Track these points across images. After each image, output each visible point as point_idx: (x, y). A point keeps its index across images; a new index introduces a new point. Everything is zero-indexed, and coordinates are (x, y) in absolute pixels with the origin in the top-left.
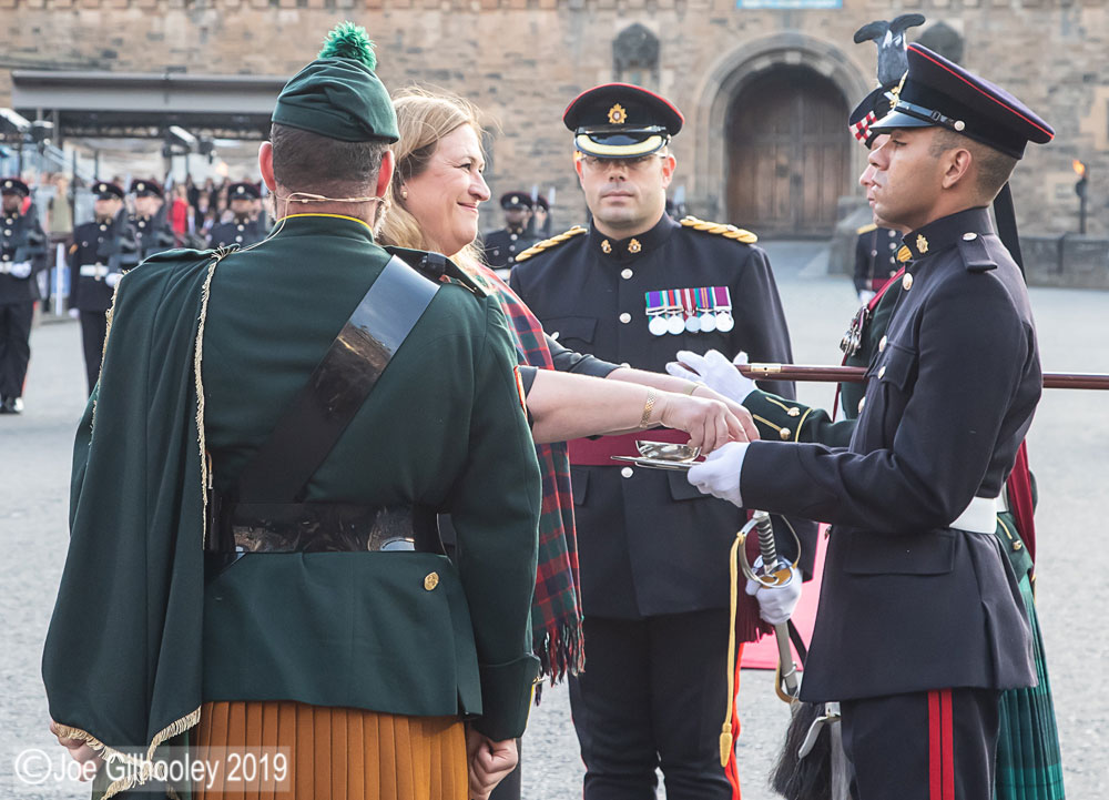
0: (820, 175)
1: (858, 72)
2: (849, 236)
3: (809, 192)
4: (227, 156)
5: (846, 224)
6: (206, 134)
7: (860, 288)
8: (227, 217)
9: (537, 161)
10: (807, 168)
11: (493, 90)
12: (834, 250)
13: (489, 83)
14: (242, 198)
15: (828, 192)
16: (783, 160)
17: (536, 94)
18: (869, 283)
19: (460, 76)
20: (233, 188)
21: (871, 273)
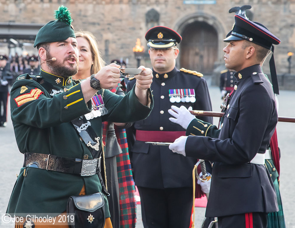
0: (208, 55)
1: (220, 24)
2: (217, 74)
3: (205, 60)
4: (27, 48)
5: (217, 70)
6: (21, 41)
7: (222, 89)
8: (28, 67)
9: (122, 51)
10: (205, 53)
11: (109, 29)
12: (213, 78)
13: (107, 26)
14: (33, 61)
15: (211, 60)
16: (197, 50)
17: (122, 30)
18: (225, 88)
19: (99, 24)
20: (30, 58)
21: (225, 85)
